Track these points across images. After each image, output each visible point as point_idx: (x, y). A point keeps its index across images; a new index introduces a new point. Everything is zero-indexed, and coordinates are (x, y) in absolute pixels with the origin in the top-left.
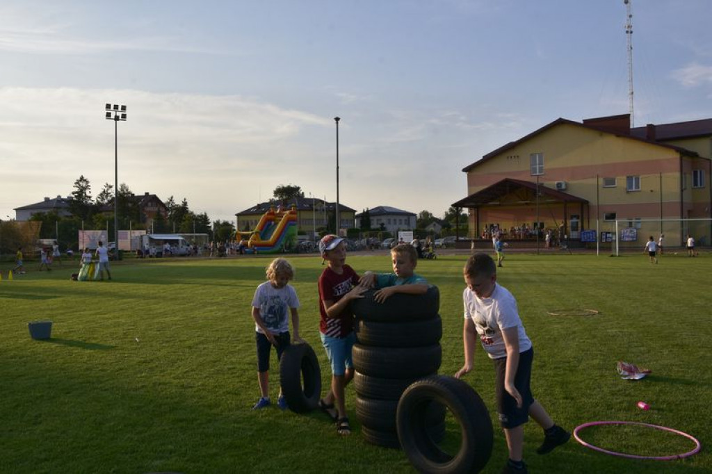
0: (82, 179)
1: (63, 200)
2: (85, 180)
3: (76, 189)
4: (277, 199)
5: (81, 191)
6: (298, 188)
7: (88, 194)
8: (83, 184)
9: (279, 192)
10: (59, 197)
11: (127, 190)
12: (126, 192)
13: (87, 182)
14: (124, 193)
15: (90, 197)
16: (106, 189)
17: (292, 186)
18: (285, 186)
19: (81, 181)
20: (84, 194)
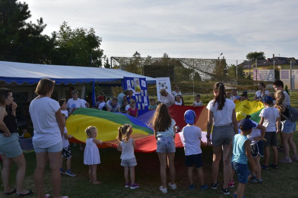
0: (137, 53)
2: (138, 54)
4: (248, 60)
6: (263, 53)
8: (137, 56)
9: (251, 56)
11: (167, 57)
16: (148, 58)
17: (258, 52)
18: (254, 52)
19: (136, 54)
20: (138, 62)
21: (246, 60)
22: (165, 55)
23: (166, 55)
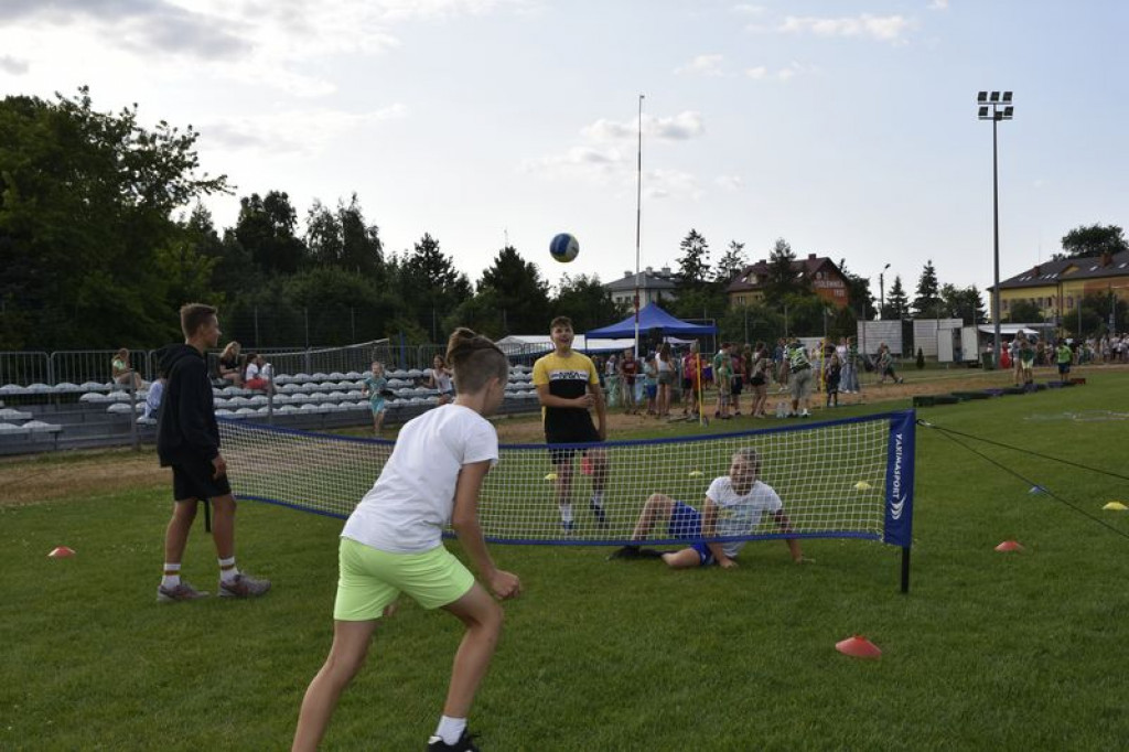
0: (694, 235)
1: (656, 274)
2: (699, 237)
3: (684, 254)
4: (1067, 253)
5: (694, 256)
6: (1119, 230)
7: (704, 262)
8: (696, 244)
9: (1072, 240)
10: (650, 269)
11: (788, 251)
12: (785, 255)
13: (702, 241)
14: (782, 257)
15: (707, 267)
16: (732, 251)
17: (1104, 225)
18: (1088, 225)
19: (691, 238)
20: (697, 263)
21: (1060, 255)
22: (780, 246)
23: (784, 245)
